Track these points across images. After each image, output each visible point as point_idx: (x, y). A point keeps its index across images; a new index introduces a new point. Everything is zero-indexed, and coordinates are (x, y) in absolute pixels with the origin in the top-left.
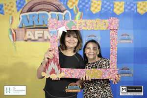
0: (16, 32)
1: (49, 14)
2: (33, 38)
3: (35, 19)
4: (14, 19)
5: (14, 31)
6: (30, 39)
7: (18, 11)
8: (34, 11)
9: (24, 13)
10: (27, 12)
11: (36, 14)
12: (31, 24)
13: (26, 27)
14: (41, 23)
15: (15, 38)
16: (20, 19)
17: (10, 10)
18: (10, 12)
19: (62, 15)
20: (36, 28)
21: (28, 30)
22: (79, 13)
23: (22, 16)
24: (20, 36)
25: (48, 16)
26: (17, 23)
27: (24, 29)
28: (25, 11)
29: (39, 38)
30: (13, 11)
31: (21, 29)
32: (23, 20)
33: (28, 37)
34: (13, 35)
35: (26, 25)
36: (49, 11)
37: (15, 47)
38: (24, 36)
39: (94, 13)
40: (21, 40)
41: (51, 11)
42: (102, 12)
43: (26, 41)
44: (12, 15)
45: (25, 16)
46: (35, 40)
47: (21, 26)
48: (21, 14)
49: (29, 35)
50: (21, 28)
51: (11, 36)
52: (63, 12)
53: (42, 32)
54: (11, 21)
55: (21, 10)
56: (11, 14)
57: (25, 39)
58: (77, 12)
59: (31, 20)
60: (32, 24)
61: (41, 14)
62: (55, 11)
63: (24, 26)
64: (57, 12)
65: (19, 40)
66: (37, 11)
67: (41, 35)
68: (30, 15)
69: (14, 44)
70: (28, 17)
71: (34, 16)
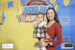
0: (21, 17)
1: (39, 7)
2: (30, 20)
5: (19, 16)
6: (28, 21)
7: (21, 5)
8: (31, 5)
9: (25, 6)
10: (27, 5)
11: (32, 7)
13: (26, 14)
14: (35, 12)
16: (22, 9)
17: (17, 5)
18: (17, 6)
19: (47, 7)
20: (32, 15)
22: (57, 6)
23: (24, 8)
24: (23, 20)
25: (39, 8)
26: (21, 12)
27: (25, 15)
28: (26, 5)
29: (34, 20)
30: (19, 5)
32: (24, 10)
33: (27, 20)
34: (18, 19)
35: (26, 13)
36: (39, 5)
37: (20, 25)
39: (65, 5)
40: (23, 22)
41: (40, 5)
42: (70, 5)
43: (26, 22)
46: (31, 22)
48: (23, 7)
49: (28, 19)
51: (17, 20)
52: (47, 5)
53: (35, 17)
54: (17, 11)
55: (23, 5)
56: (17, 7)
58: (56, 5)
59: (29, 10)
60: (29, 13)
61: (35, 7)
62: (43, 5)
63: (25, 14)
64: (44, 5)
65: (22, 22)
66: (32, 5)
67: (35, 19)
68: (28, 7)
69: (19, 24)
70: (27, 8)
71: (30, 8)
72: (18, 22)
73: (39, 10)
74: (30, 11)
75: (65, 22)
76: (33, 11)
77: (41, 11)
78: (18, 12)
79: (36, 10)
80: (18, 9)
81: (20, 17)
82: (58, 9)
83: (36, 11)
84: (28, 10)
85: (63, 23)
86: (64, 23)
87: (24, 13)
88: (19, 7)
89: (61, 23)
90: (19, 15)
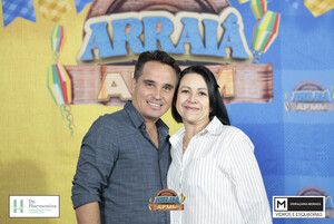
1: (176, 19)
2: (126, 95)
3: (133, 33)
4: (68, 35)
5: (68, 72)
6: (117, 98)
7: (79, 9)
8: (130, 10)
9: (98, 15)
10: (108, 12)
11: (135, 20)
12: (120, 50)
13: (104, 59)
15: (71, 95)
16: (84, 34)
17: (53, 6)
18: (54, 13)
19: (216, 23)
20: (135, 64)
21: (109, 68)
22: (269, 15)
23: (92, 26)
24: (86, 89)
26: (75, 49)
27: (96, 67)
28: (102, 11)
30: (64, 10)
31: (89, 67)
32: (93, 39)
34: (63, 85)
35: (105, 55)
36: (177, 9)
37: (71, 121)
38: (97, 90)
39: (316, 14)
40: (89, 101)
43: (104, 103)
44: (60, 23)
45: (101, 24)
47: (90, 57)
48: (87, 18)
49: (114, 85)
50: (88, 62)
51: (56, 89)
52: (217, 11)
54: (56, 40)
55: (88, 7)
56: (56, 20)
57: (100, 97)
58: (263, 13)
59: (119, 39)
60: (122, 51)
62: (194, 10)
63: (97, 57)
64: (200, 12)
65: (82, 101)
66: (138, 10)
68: (116, 23)
69: (65, 114)
70: (110, 27)
71: (128, 25)
72: (60, 100)
73: (175, 37)
74: (127, 43)
75: (313, 102)
76: (143, 44)
77: (187, 47)
78: (59, 50)
79: (160, 37)
80: (62, 30)
81: (71, 77)
82: (275, 36)
83: (158, 41)
84: (115, 40)
85: (300, 106)
86: (306, 106)
87: (92, 51)
88: (64, 21)
89: (290, 108)
90: (66, 64)
